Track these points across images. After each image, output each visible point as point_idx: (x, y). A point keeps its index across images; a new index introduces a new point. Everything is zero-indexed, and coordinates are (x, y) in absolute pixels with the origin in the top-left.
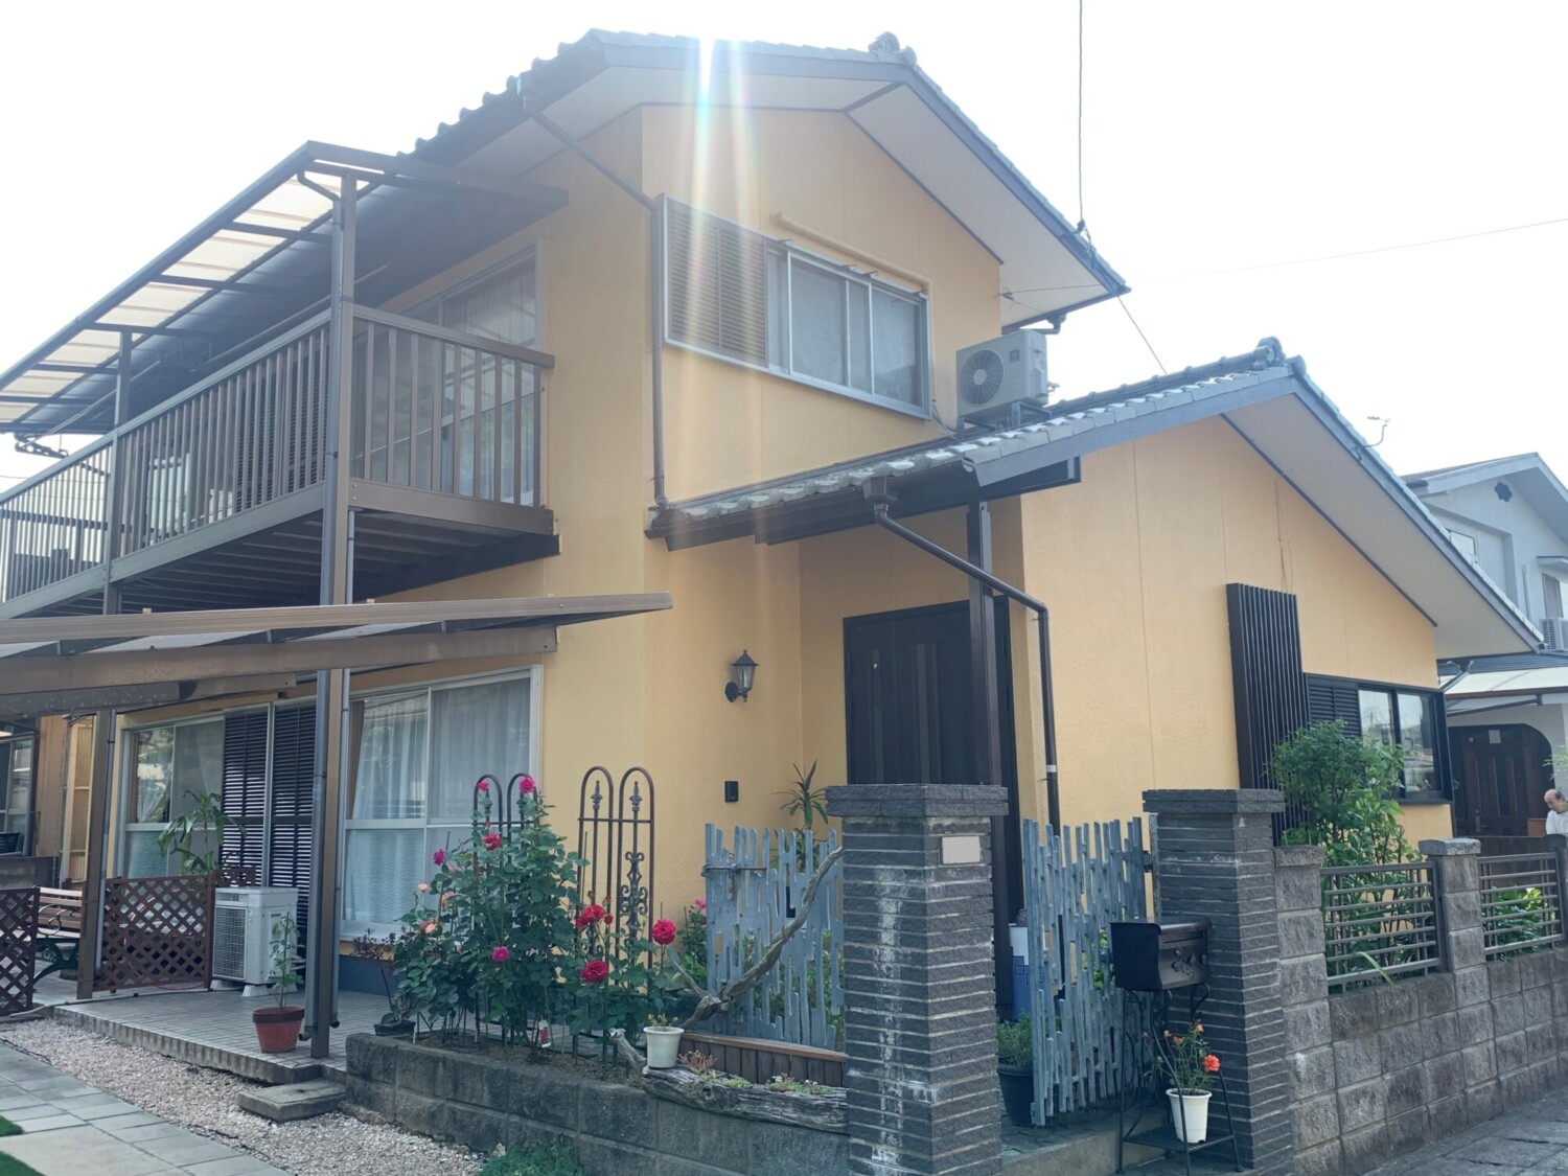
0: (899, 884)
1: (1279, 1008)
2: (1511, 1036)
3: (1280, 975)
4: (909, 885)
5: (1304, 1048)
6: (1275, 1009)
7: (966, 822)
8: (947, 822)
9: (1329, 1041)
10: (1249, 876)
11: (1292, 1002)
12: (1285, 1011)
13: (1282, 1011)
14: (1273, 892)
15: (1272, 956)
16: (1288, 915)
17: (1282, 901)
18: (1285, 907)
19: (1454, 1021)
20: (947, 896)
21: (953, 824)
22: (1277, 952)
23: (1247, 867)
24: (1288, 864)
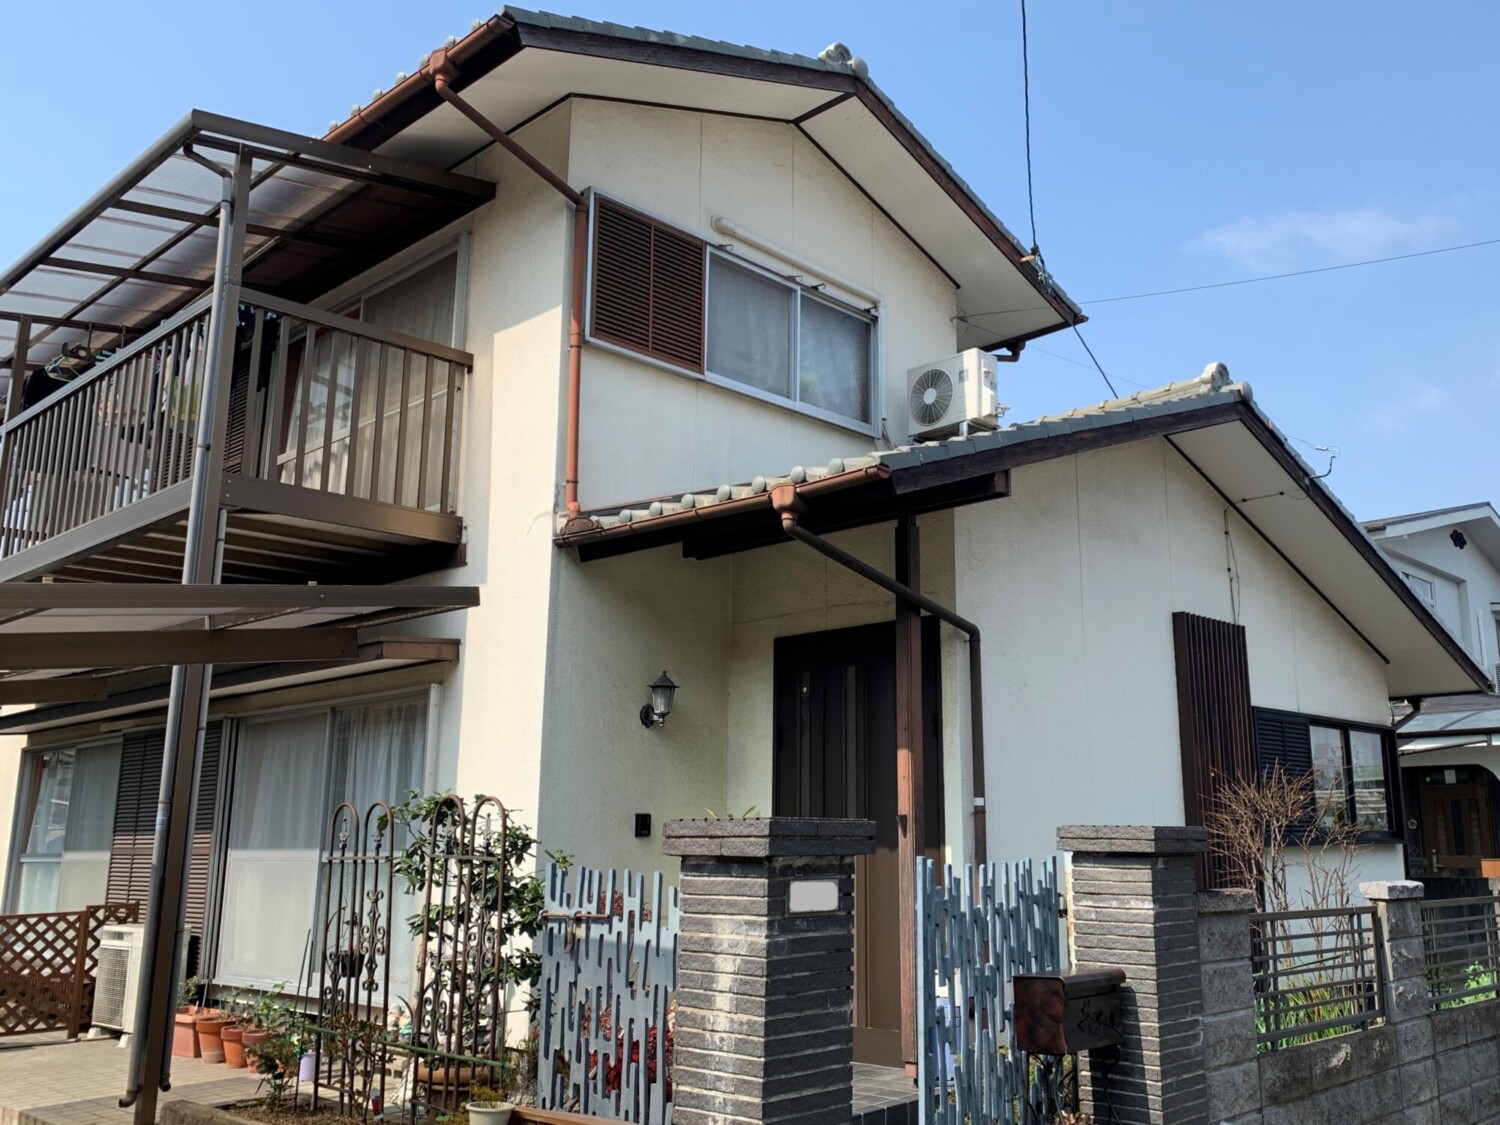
0: (737, 937)
1: (1201, 1072)
2: (1456, 1094)
3: (1202, 1034)
4: (749, 939)
5: (1230, 1115)
6: (1197, 1073)
7: (824, 862)
8: (799, 862)
9: (1258, 1106)
10: (1168, 923)
11: (1217, 1064)
12: (1208, 1075)
13: (1204, 1075)
14: (1196, 941)
15: (1194, 1013)
16: (1215, 966)
17: (1205, 952)
18: (1211, 958)
19: (1395, 1079)
20: (793, 952)
21: (807, 865)
22: (1199, 1009)
23: (1166, 913)
24: (1213, 910)
